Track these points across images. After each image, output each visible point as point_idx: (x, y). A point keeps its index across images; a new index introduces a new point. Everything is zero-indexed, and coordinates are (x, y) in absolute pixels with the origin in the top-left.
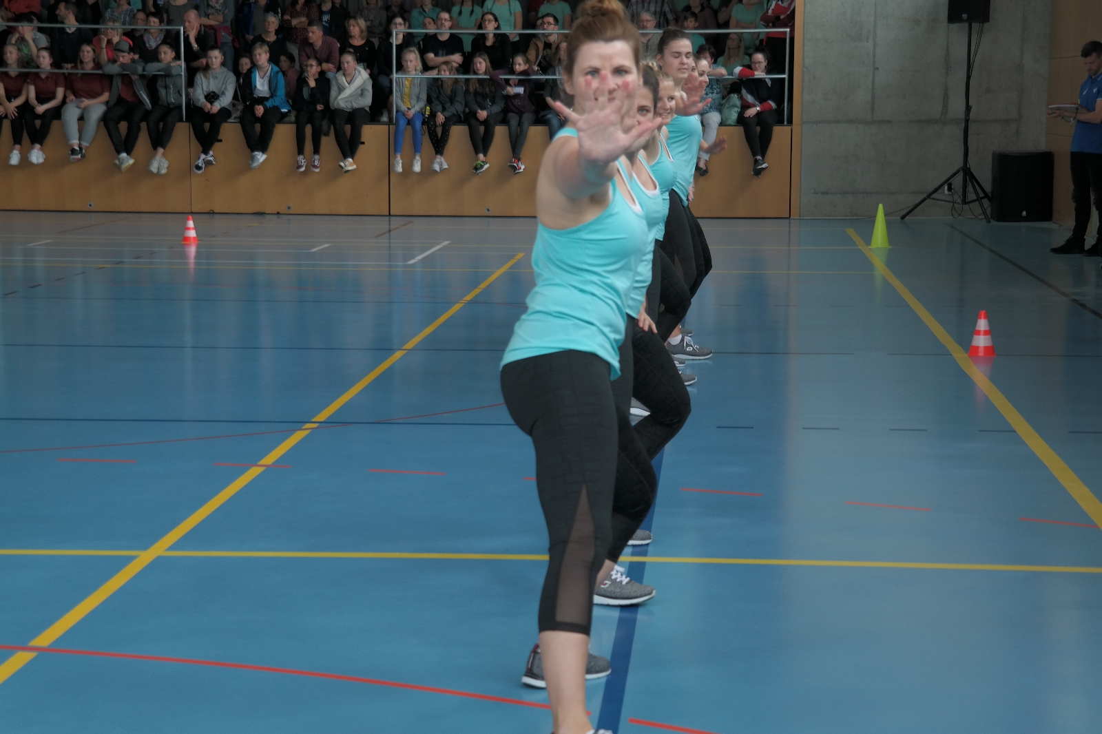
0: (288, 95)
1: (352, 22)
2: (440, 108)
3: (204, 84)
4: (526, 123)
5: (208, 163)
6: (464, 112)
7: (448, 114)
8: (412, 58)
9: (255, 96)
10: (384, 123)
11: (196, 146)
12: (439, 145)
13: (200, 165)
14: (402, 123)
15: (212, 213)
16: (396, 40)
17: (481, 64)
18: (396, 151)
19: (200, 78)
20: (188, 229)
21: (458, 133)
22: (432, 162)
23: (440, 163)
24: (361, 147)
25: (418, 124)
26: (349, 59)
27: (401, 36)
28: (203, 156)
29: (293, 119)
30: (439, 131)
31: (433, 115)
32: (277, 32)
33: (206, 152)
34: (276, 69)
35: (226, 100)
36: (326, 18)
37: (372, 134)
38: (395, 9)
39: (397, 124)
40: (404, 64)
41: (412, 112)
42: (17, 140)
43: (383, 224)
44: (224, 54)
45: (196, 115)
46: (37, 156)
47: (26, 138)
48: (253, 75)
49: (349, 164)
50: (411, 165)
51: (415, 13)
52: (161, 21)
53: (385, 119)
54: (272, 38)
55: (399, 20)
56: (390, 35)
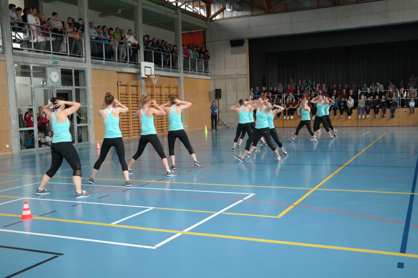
0: (338, 105)
1: (351, 90)
2: (368, 106)
4: (386, 108)
6: (373, 106)
7: (369, 107)
8: (363, 97)
10: (357, 109)
12: (368, 113)
14: (360, 109)
16: (359, 93)
17: (377, 97)
18: (359, 114)
21: (372, 110)
22: (366, 116)
23: (368, 116)
24: (352, 114)
25: (364, 109)
26: (350, 97)
27: (360, 93)
29: (339, 109)
30: (368, 110)
31: (367, 107)
34: (335, 100)
37: (355, 111)
38: (359, 88)
39: (359, 109)
40: (361, 98)
41: (362, 107)
42: (289, 115)
43: (357, 128)
46: (292, 117)
47: (290, 114)
49: (350, 117)
50: (362, 117)
51: (363, 88)
52: (314, 93)
53: (357, 108)
54: (335, 94)
55: (359, 90)
56: (358, 92)
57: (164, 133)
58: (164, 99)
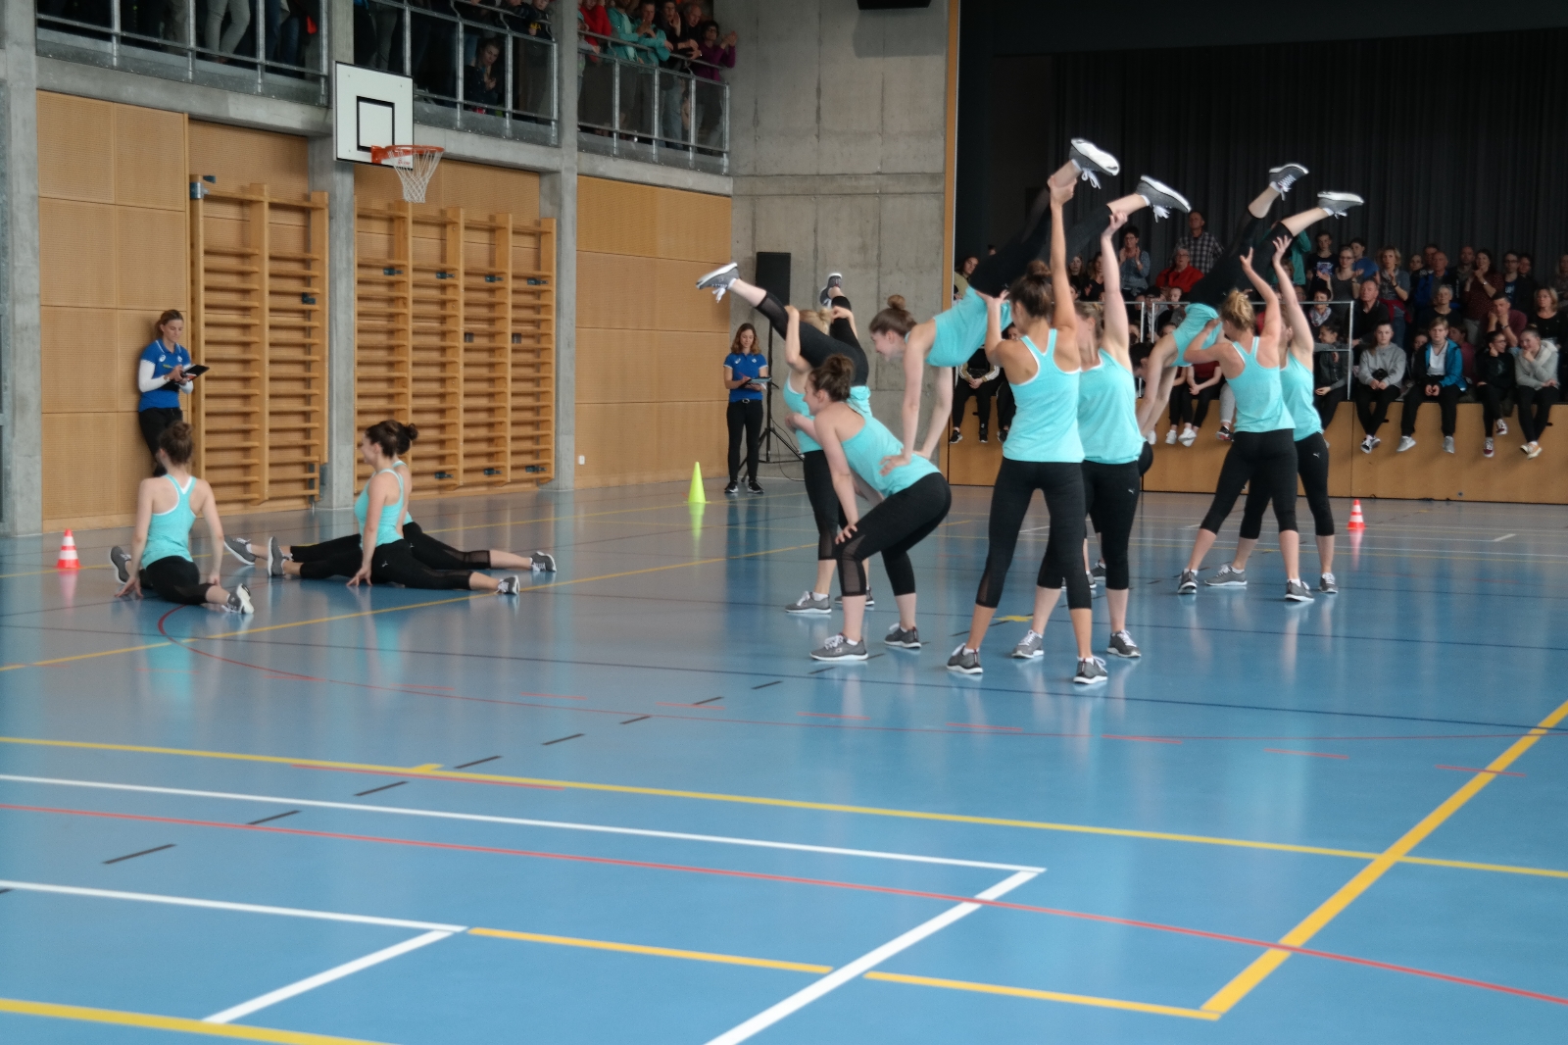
0: (1465, 372)
1: (1544, 292)
3: (1371, 362)
9: (1429, 374)
13: (1367, 446)
15: (1374, 498)
19: (1367, 357)
20: (1354, 514)
24: (1548, 429)
28: (1369, 437)
33: (1372, 433)
34: (1454, 345)
35: (1395, 379)
36: (1509, 290)
37: (1562, 414)
42: (1173, 420)
44: (1394, 329)
45: (1361, 393)
48: (1427, 352)
49: (1534, 449)
52: (1329, 297)
54: (1446, 310)
57: (448, 495)
58: (461, 296)
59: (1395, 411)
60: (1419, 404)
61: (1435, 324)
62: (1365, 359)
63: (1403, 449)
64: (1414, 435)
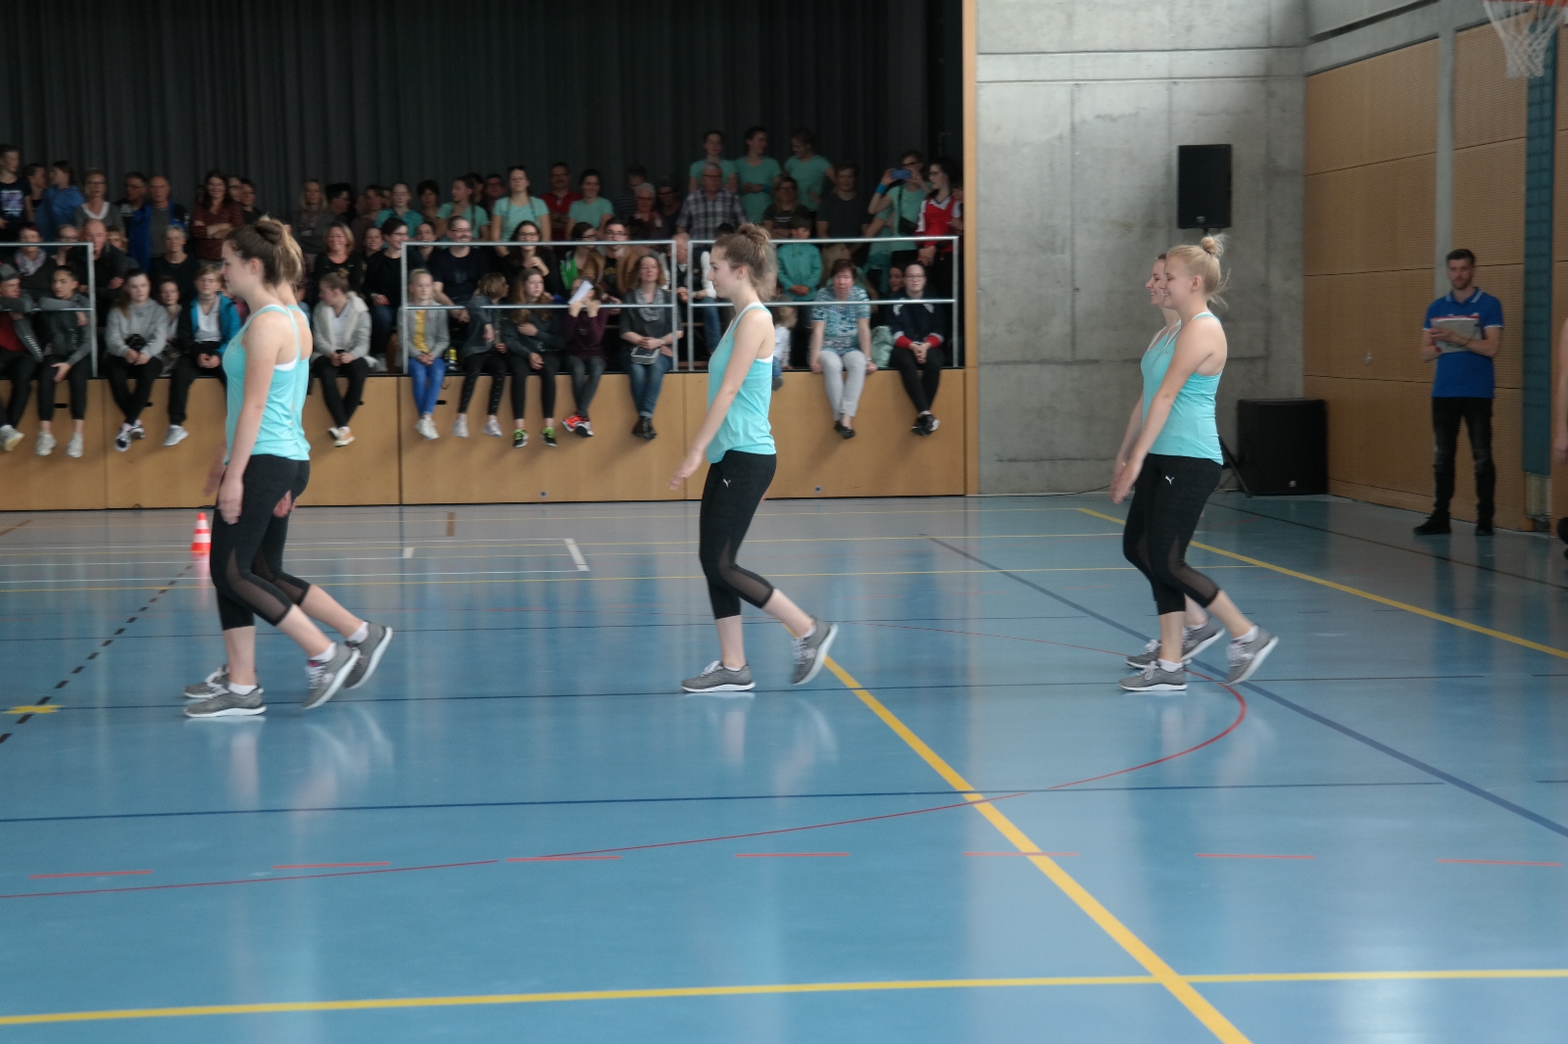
1: (336, 230)
3: (121, 327)
4: (598, 371)
5: (135, 437)
9: (196, 340)
10: (389, 374)
11: (114, 413)
13: (123, 440)
14: (418, 372)
15: (138, 509)
19: (116, 317)
20: (199, 531)
25: (440, 374)
28: (127, 427)
32: (186, 248)
33: (131, 421)
39: (412, 374)
40: (417, 291)
41: (430, 357)
45: (112, 366)
48: (193, 311)
49: (346, 434)
59: (160, 389)
60: (189, 382)
61: (204, 272)
62: (116, 321)
63: (171, 443)
64: (184, 423)
